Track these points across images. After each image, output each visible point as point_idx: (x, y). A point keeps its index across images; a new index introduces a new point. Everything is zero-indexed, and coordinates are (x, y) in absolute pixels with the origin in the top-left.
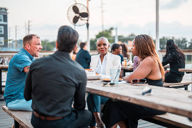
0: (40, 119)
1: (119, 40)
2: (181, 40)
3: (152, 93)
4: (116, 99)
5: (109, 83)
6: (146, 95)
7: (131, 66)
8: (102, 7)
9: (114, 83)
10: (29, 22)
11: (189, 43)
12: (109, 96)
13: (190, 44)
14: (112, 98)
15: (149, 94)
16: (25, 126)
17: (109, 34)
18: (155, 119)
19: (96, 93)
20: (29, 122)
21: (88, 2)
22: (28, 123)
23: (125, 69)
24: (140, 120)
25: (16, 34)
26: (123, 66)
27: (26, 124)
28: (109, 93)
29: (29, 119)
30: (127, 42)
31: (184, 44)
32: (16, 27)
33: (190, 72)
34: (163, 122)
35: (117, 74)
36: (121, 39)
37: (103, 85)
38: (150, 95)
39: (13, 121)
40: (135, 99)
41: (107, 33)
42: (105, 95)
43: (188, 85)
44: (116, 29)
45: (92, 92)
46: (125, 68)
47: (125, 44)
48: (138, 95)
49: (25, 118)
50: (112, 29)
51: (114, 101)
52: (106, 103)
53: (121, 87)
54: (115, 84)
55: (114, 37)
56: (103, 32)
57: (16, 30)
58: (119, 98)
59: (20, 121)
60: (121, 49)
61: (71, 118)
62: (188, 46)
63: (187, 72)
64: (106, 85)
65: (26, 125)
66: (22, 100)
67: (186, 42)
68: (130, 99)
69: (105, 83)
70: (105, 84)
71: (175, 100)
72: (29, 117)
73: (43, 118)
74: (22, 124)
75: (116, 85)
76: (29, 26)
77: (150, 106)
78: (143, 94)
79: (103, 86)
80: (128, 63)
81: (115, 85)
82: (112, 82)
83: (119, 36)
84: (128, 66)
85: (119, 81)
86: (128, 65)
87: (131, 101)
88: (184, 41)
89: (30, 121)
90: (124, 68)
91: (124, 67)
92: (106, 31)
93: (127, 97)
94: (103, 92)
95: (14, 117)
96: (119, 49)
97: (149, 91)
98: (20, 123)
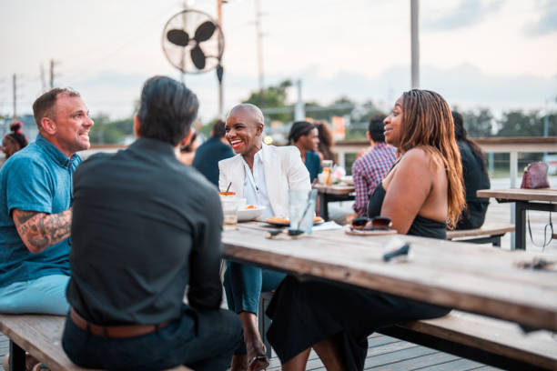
0: (88, 332)
1: (308, 114)
2: (477, 113)
3: (411, 255)
4: (308, 275)
5: (286, 231)
6: (394, 260)
7: (342, 184)
8: (257, 23)
9: (302, 228)
10: (52, 64)
11: (498, 122)
12: (287, 265)
13: (501, 127)
14: (296, 272)
15: (402, 257)
16: (42, 357)
17: (280, 98)
18: (418, 330)
19: (249, 257)
20: (56, 347)
21: (219, 7)
22: (51, 349)
23: (329, 192)
24: (375, 334)
25: (15, 98)
26: (322, 184)
27: (46, 351)
28: (287, 257)
29: (56, 339)
30: (329, 119)
31: (484, 126)
32: (15, 78)
33: (508, 198)
34: (440, 339)
35: (309, 204)
36: (312, 112)
37: (269, 235)
38: (405, 262)
39: (7, 344)
40: (363, 274)
41: (272, 94)
42: (275, 263)
43: (503, 235)
44: (299, 83)
45: (238, 255)
46: (326, 189)
47: (325, 123)
48: (372, 260)
49: (43, 335)
50: (287, 84)
51: (302, 279)
52: (279, 289)
53: (319, 241)
54: (302, 232)
55: (293, 107)
56: (262, 92)
57: (15, 88)
58: (316, 272)
59: (27, 343)
60: (314, 137)
61: (178, 333)
62: (495, 130)
63: (500, 198)
64: (277, 237)
65: (46, 356)
66: (29, 282)
67: (488, 119)
68: (348, 275)
69: (274, 230)
70: (274, 234)
71: (478, 273)
72: (56, 331)
73: (97, 330)
74: (35, 354)
75: (305, 234)
76: (52, 77)
77: (406, 292)
78: (387, 258)
79: (270, 238)
80: (334, 177)
81: (302, 235)
82: (294, 227)
83: (307, 105)
84: (336, 183)
85: (315, 225)
86: (334, 180)
87: (353, 279)
88: (485, 117)
89: (58, 344)
90: (323, 191)
91: (325, 186)
92: (271, 89)
93: (340, 267)
94: (269, 254)
95: (9, 333)
96: (309, 137)
97: (404, 251)
98: (28, 350)
